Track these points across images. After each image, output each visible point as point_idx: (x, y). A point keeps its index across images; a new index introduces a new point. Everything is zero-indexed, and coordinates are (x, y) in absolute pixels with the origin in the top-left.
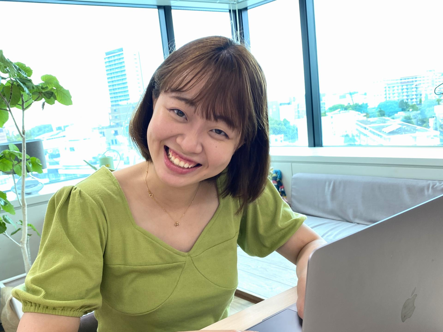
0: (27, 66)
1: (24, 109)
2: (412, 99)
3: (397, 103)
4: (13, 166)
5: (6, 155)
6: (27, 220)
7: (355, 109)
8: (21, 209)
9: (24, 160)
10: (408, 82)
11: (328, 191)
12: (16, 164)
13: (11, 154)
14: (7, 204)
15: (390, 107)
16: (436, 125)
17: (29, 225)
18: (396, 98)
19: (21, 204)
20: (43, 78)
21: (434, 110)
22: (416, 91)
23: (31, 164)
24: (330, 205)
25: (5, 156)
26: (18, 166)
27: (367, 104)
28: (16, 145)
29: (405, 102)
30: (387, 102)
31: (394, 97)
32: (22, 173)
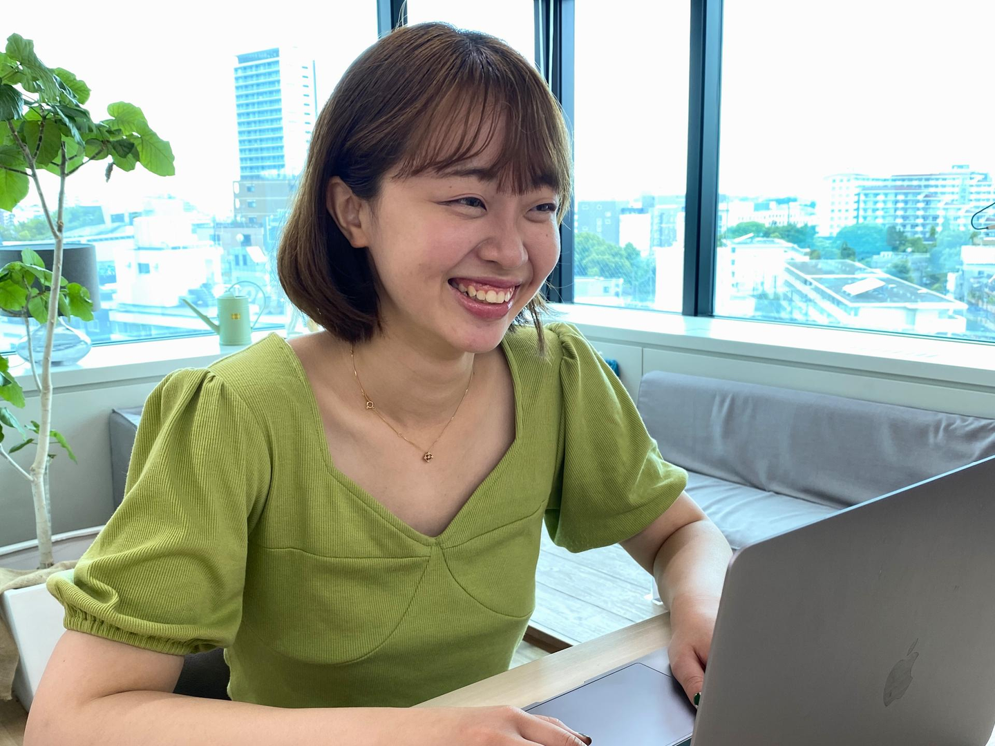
0: (78, 78)
1: (63, 175)
2: (914, 226)
3: (881, 230)
4: (28, 298)
5: (13, 274)
6: (51, 423)
7: (788, 236)
8: (39, 395)
9: (56, 289)
10: (909, 187)
11: (718, 416)
12: (36, 296)
13: (26, 273)
14: (10, 383)
15: (864, 239)
16: (962, 288)
17: (53, 434)
18: (880, 221)
19: (41, 387)
20: (112, 109)
21: (960, 255)
22: (925, 209)
23: (67, 298)
24: (719, 447)
25: (11, 276)
26: (38, 300)
27: (813, 228)
28: (37, 252)
29: (898, 230)
30: (859, 228)
31: (876, 218)
32: (49, 317)
